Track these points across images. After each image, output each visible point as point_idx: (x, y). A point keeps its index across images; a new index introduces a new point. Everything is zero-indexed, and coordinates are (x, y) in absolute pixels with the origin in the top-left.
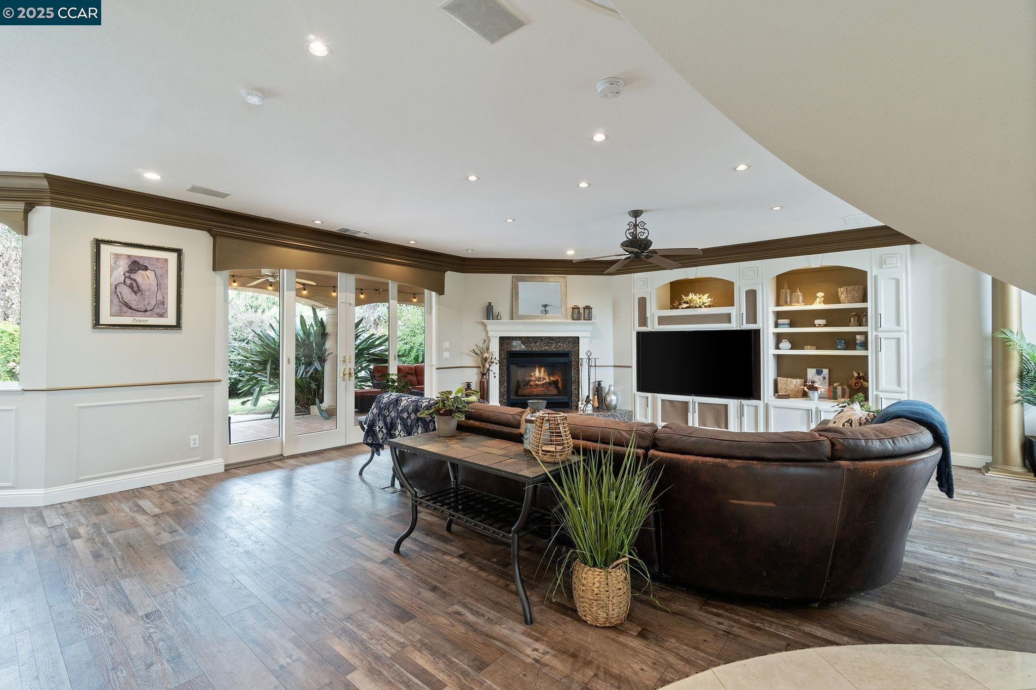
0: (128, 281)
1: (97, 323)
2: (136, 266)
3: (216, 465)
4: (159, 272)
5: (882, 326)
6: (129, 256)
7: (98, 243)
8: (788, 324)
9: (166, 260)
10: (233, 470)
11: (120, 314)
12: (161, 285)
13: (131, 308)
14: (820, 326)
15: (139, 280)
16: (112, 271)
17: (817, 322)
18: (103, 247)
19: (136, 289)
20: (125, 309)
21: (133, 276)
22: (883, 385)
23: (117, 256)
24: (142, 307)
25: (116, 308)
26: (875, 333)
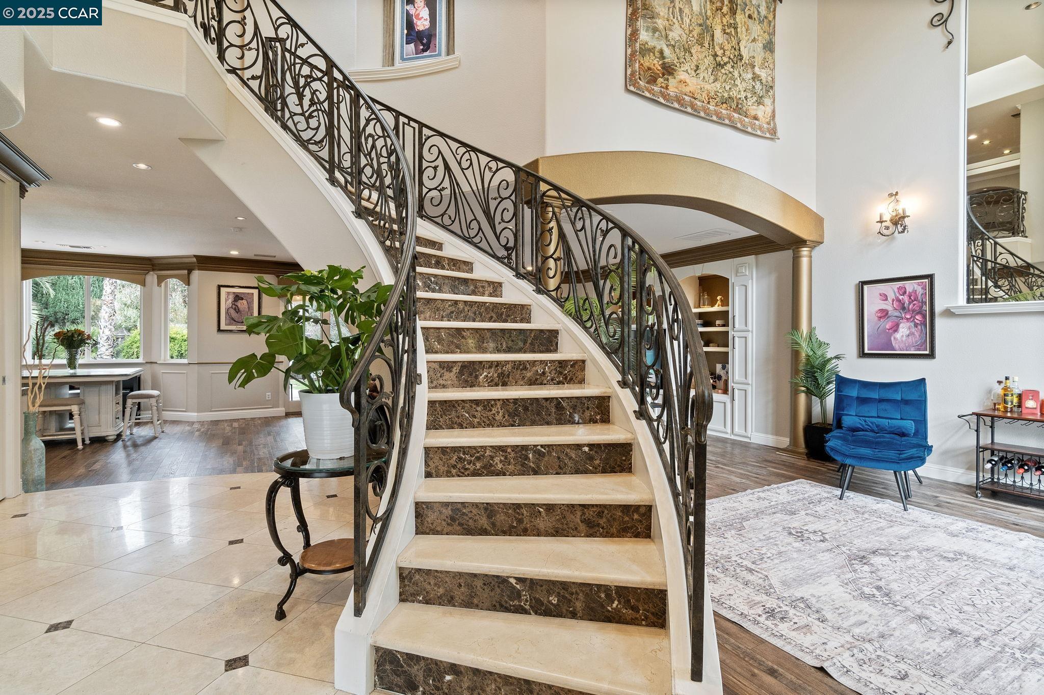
0: (234, 306)
1: (219, 330)
2: (237, 297)
3: (281, 411)
4: (249, 300)
5: (737, 325)
6: (234, 293)
7: (219, 287)
8: (701, 324)
9: (253, 294)
10: (288, 415)
11: (230, 324)
12: (250, 308)
13: (235, 321)
14: (719, 326)
15: (239, 305)
16: (226, 301)
17: (718, 322)
18: (222, 289)
19: (237, 310)
20: (232, 321)
21: (236, 303)
22: (737, 378)
23: (228, 293)
24: (240, 320)
25: (228, 321)
26: (733, 333)
